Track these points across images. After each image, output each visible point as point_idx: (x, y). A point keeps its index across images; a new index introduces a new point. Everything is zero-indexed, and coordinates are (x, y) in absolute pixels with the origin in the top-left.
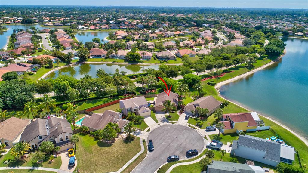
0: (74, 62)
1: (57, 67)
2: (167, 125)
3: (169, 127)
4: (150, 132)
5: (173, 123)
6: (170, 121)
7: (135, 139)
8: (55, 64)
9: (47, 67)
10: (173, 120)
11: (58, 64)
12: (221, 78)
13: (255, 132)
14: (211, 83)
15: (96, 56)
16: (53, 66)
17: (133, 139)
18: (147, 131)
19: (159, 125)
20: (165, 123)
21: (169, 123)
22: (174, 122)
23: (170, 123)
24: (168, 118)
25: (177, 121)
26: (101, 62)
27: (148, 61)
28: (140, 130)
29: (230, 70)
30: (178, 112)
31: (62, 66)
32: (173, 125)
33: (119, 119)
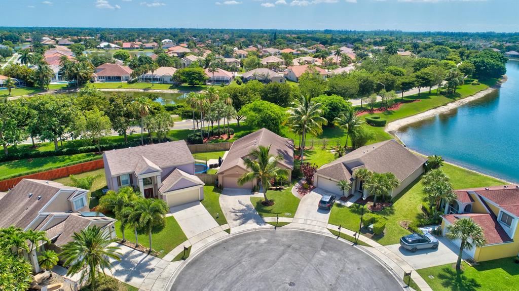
0: (54, 89)
1: (5, 96)
2: (256, 233)
3: (263, 241)
4: (189, 260)
5: (277, 225)
6: (267, 219)
10: (278, 214)
12: (394, 112)
14: (373, 120)
15: (109, 79)
18: (176, 259)
19: (228, 231)
20: (251, 225)
21: (263, 226)
22: (281, 219)
23: (268, 226)
24: (263, 207)
25: (293, 217)
26: (117, 90)
27: (222, 86)
28: (149, 252)
30: (294, 187)
32: (279, 230)
33: (71, 211)
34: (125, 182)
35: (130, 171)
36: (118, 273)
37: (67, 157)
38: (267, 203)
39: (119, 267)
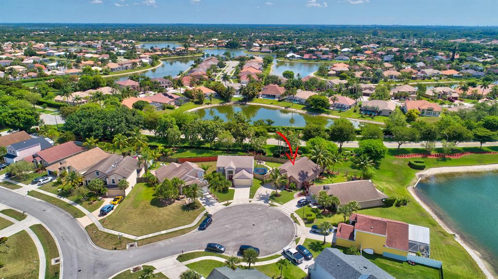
0: (235, 100)
1: (208, 104)
2: (260, 205)
3: (260, 209)
4: (228, 206)
5: (272, 205)
6: (270, 202)
7: (198, 208)
8: (207, 100)
9: (196, 103)
10: (277, 201)
11: (211, 100)
12: (450, 159)
13: (401, 262)
14: (415, 163)
15: (268, 96)
16: (204, 103)
17: (196, 208)
18: (223, 205)
19: (250, 201)
20: (262, 202)
21: (266, 204)
22: (276, 204)
23: (268, 204)
24: (274, 197)
25: (282, 204)
26: (269, 106)
27: (340, 112)
28: (217, 200)
29: (490, 150)
30: (298, 192)
31: (216, 103)
32: (271, 207)
33: (197, 177)
34: (221, 170)
35: (224, 166)
36: (203, 203)
37: (213, 151)
38: (276, 195)
39: (205, 201)
